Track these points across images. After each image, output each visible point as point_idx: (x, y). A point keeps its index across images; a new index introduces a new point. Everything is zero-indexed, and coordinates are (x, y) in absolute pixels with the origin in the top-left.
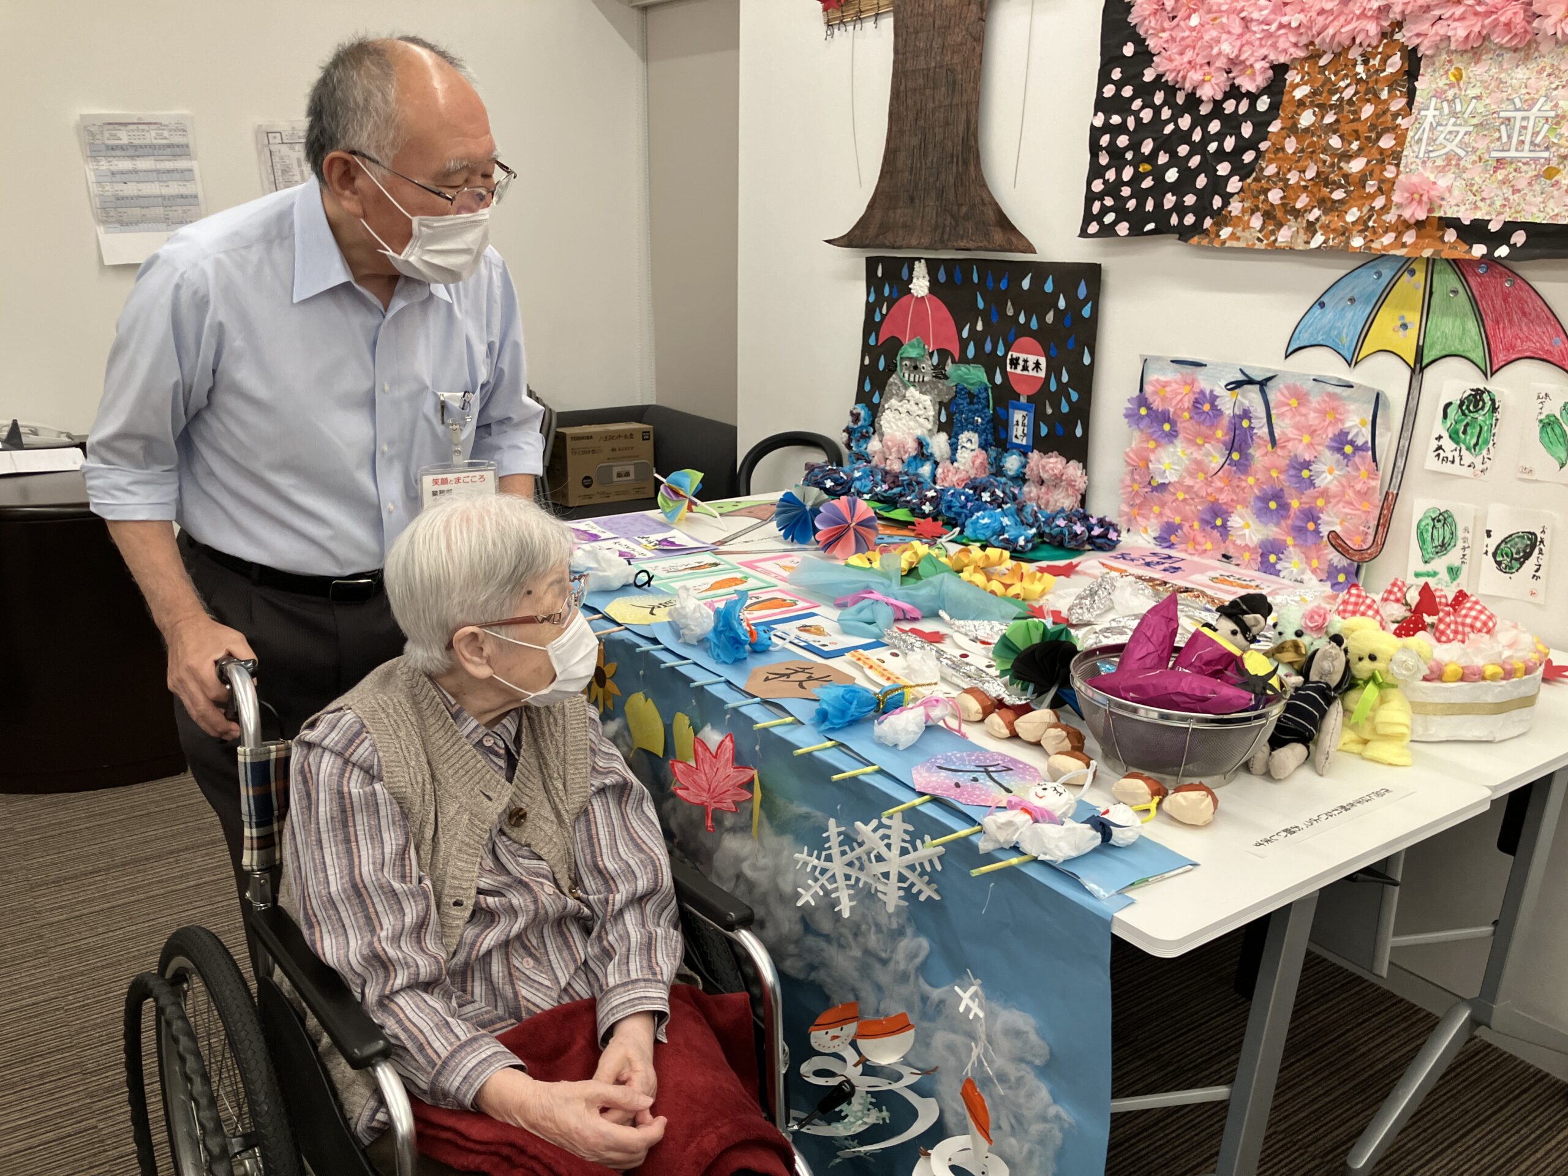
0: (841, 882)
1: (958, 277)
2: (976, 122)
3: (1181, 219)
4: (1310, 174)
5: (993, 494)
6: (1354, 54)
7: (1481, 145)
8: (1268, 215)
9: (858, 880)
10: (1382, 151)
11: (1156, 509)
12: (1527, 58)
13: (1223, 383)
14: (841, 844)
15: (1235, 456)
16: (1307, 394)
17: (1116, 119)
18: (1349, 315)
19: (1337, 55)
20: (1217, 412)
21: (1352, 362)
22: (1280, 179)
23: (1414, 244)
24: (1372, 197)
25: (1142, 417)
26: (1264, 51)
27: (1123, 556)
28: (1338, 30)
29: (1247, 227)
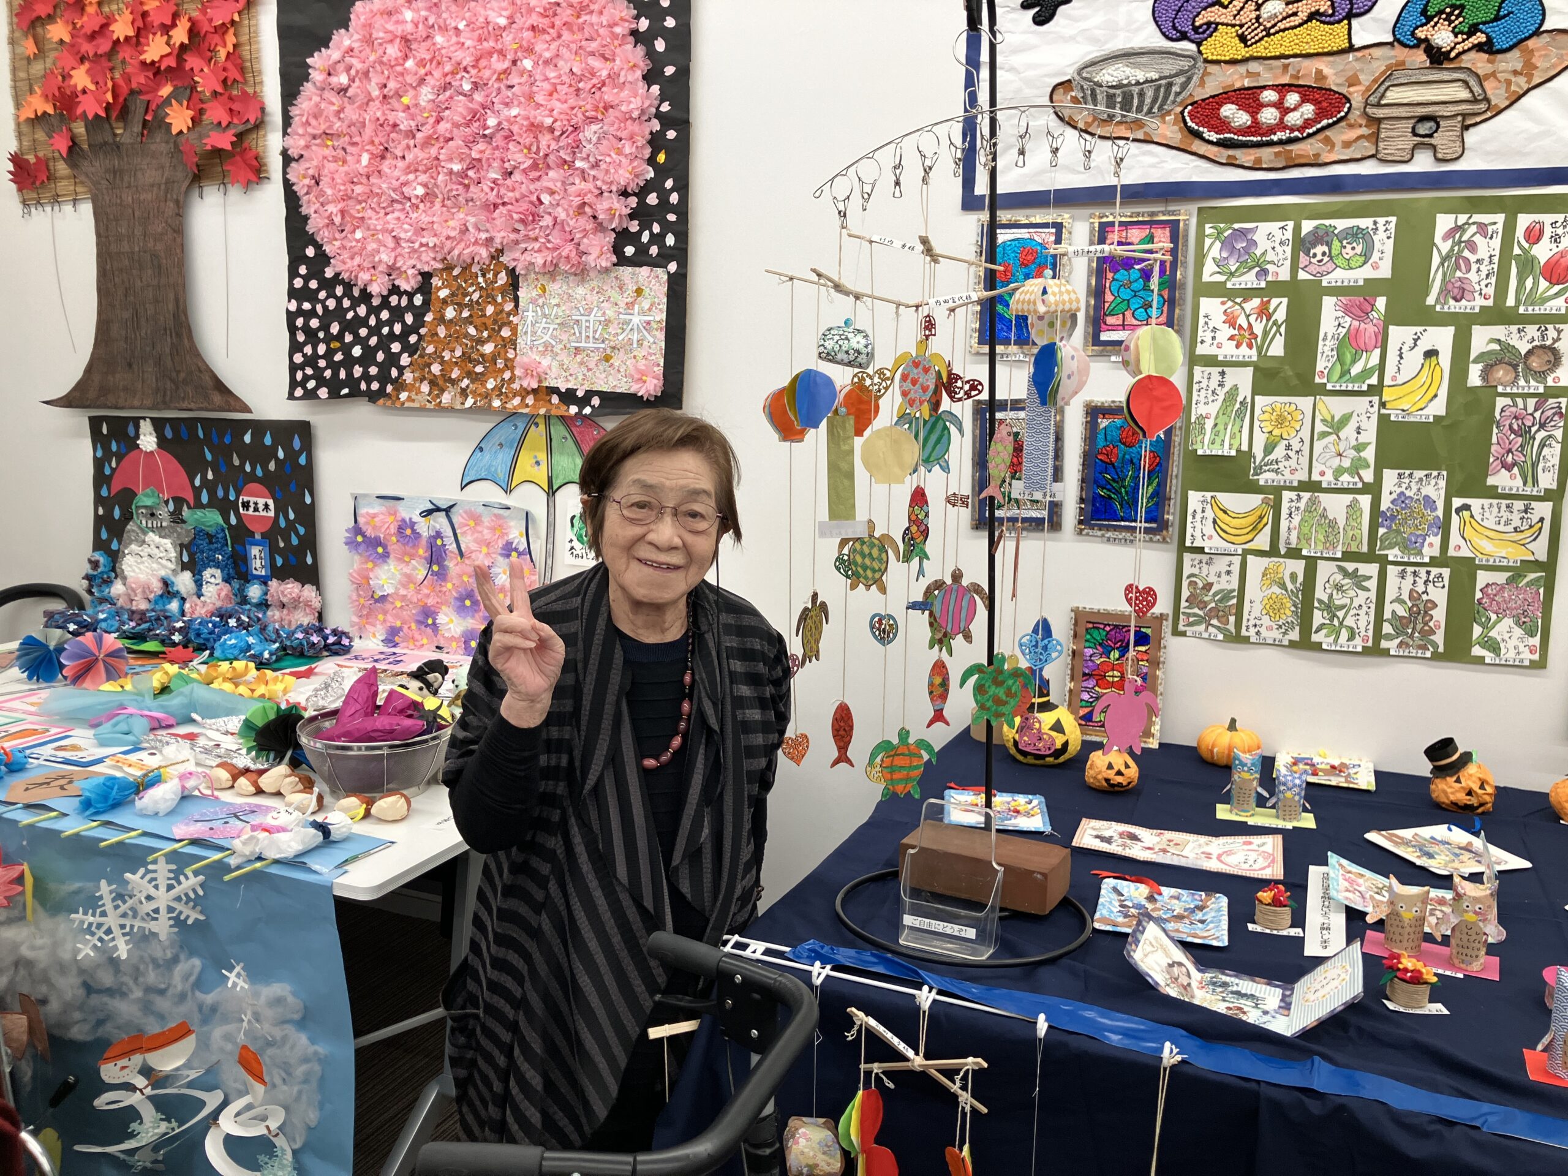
0: (117, 932)
1: (184, 433)
2: (185, 301)
3: (369, 386)
4: (458, 353)
5: (239, 619)
6: (475, 269)
7: (564, 337)
8: (433, 383)
9: (132, 927)
10: (503, 339)
11: (381, 617)
12: (583, 281)
13: (418, 512)
14: (114, 900)
15: (435, 568)
16: (480, 516)
17: (307, 306)
18: (500, 456)
19: (464, 269)
20: (417, 535)
21: (508, 490)
22: (438, 356)
23: (534, 405)
24: (502, 371)
25: (359, 544)
26: (412, 262)
27: (356, 658)
28: (460, 252)
29: (419, 392)
